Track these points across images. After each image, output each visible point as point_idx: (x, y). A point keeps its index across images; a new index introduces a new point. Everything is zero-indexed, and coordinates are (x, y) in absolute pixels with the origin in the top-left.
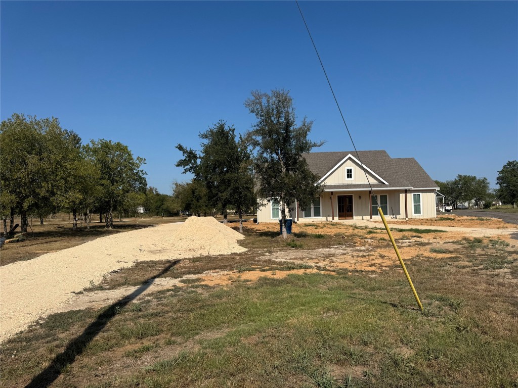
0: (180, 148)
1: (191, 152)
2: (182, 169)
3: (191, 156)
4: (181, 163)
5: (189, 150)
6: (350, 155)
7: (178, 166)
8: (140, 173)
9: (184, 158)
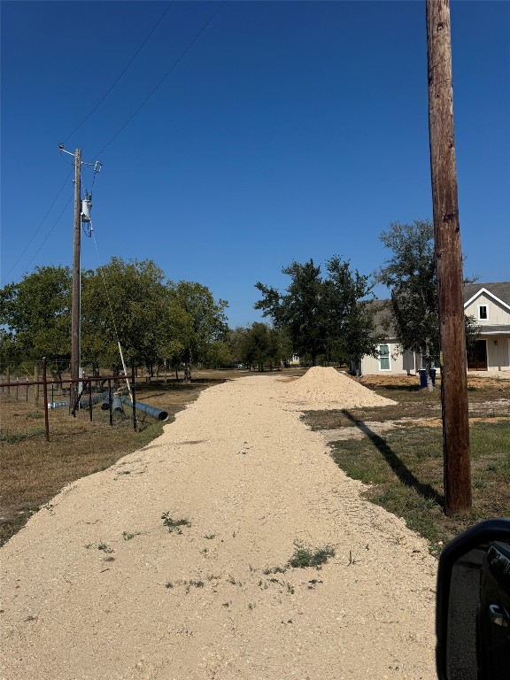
0: (260, 286)
1: (272, 292)
2: (261, 312)
3: (272, 296)
4: (260, 305)
5: (269, 289)
6: (483, 290)
7: (257, 308)
8: (221, 319)
9: (263, 298)
